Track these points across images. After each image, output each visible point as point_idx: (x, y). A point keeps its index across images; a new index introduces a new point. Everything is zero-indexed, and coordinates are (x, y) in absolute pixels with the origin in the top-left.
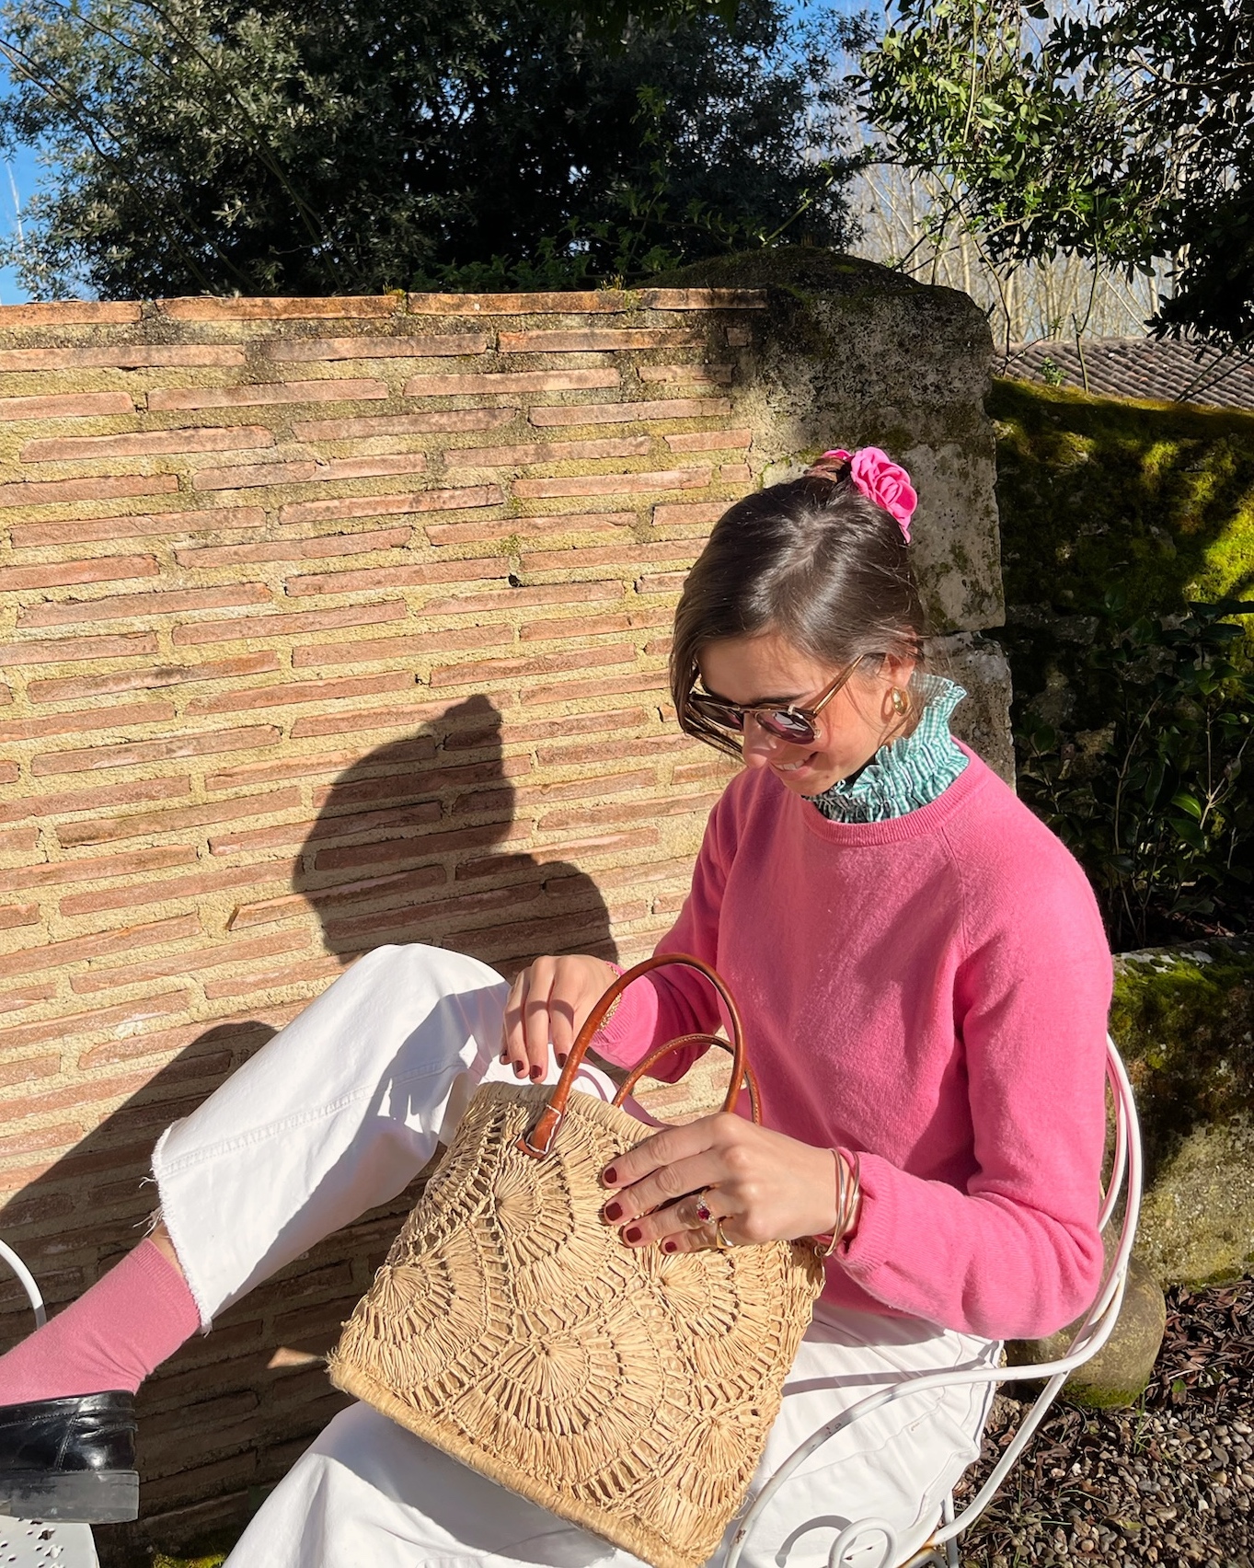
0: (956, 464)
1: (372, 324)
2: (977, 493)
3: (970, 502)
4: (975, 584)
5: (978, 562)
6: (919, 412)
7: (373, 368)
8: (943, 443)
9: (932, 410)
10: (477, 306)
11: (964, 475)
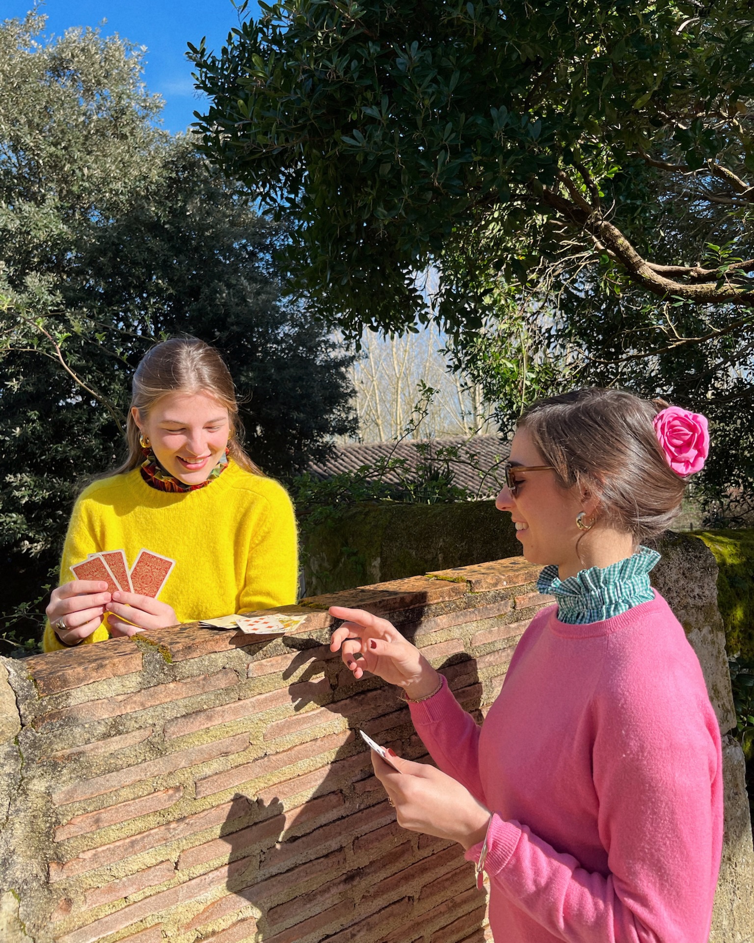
0: (710, 637)
1: (455, 603)
2: (719, 652)
3: (717, 657)
4: (723, 705)
5: (724, 692)
6: (693, 610)
7: (456, 633)
8: (703, 627)
9: (699, 608)
10: (505, 583)
11: (713, 643)
